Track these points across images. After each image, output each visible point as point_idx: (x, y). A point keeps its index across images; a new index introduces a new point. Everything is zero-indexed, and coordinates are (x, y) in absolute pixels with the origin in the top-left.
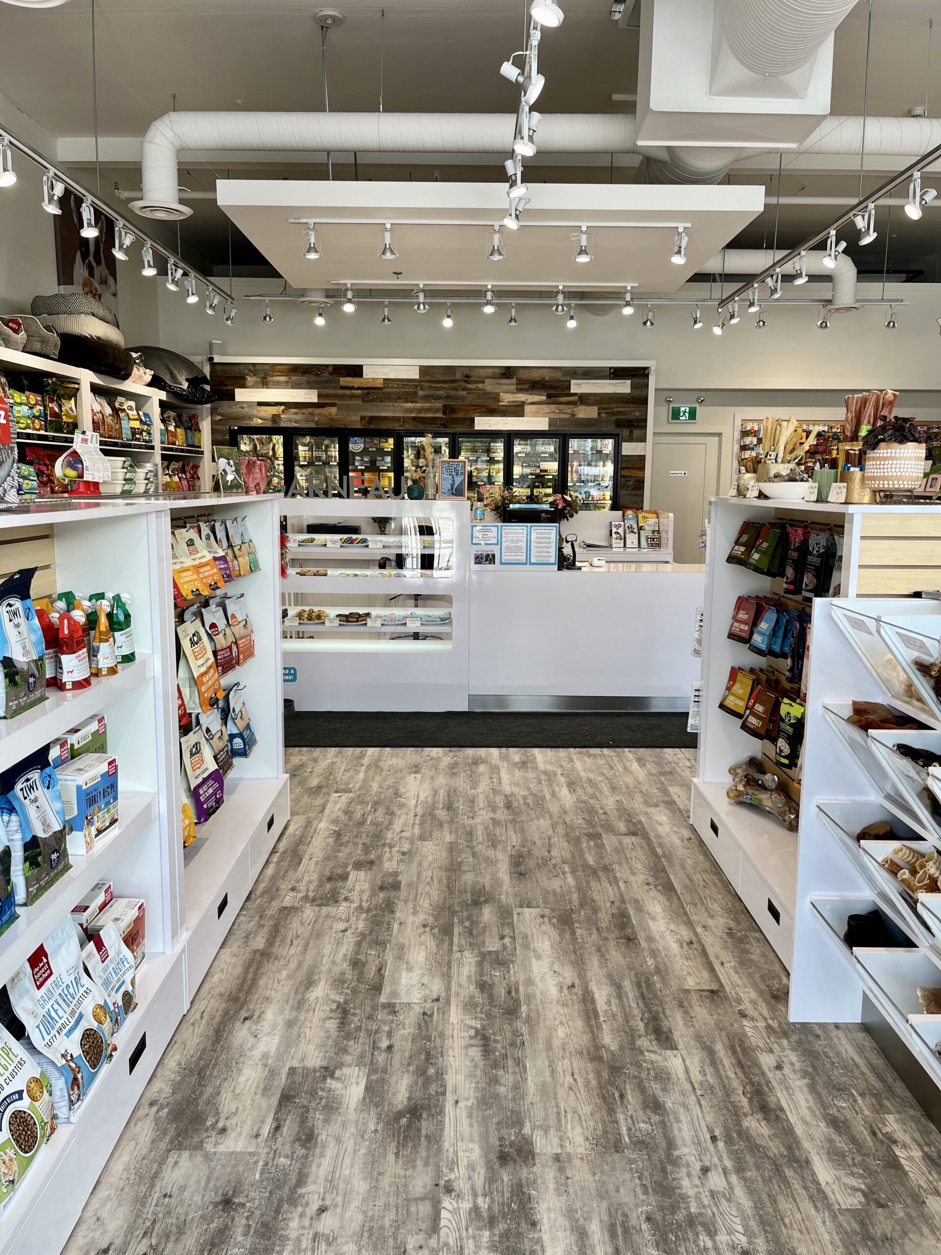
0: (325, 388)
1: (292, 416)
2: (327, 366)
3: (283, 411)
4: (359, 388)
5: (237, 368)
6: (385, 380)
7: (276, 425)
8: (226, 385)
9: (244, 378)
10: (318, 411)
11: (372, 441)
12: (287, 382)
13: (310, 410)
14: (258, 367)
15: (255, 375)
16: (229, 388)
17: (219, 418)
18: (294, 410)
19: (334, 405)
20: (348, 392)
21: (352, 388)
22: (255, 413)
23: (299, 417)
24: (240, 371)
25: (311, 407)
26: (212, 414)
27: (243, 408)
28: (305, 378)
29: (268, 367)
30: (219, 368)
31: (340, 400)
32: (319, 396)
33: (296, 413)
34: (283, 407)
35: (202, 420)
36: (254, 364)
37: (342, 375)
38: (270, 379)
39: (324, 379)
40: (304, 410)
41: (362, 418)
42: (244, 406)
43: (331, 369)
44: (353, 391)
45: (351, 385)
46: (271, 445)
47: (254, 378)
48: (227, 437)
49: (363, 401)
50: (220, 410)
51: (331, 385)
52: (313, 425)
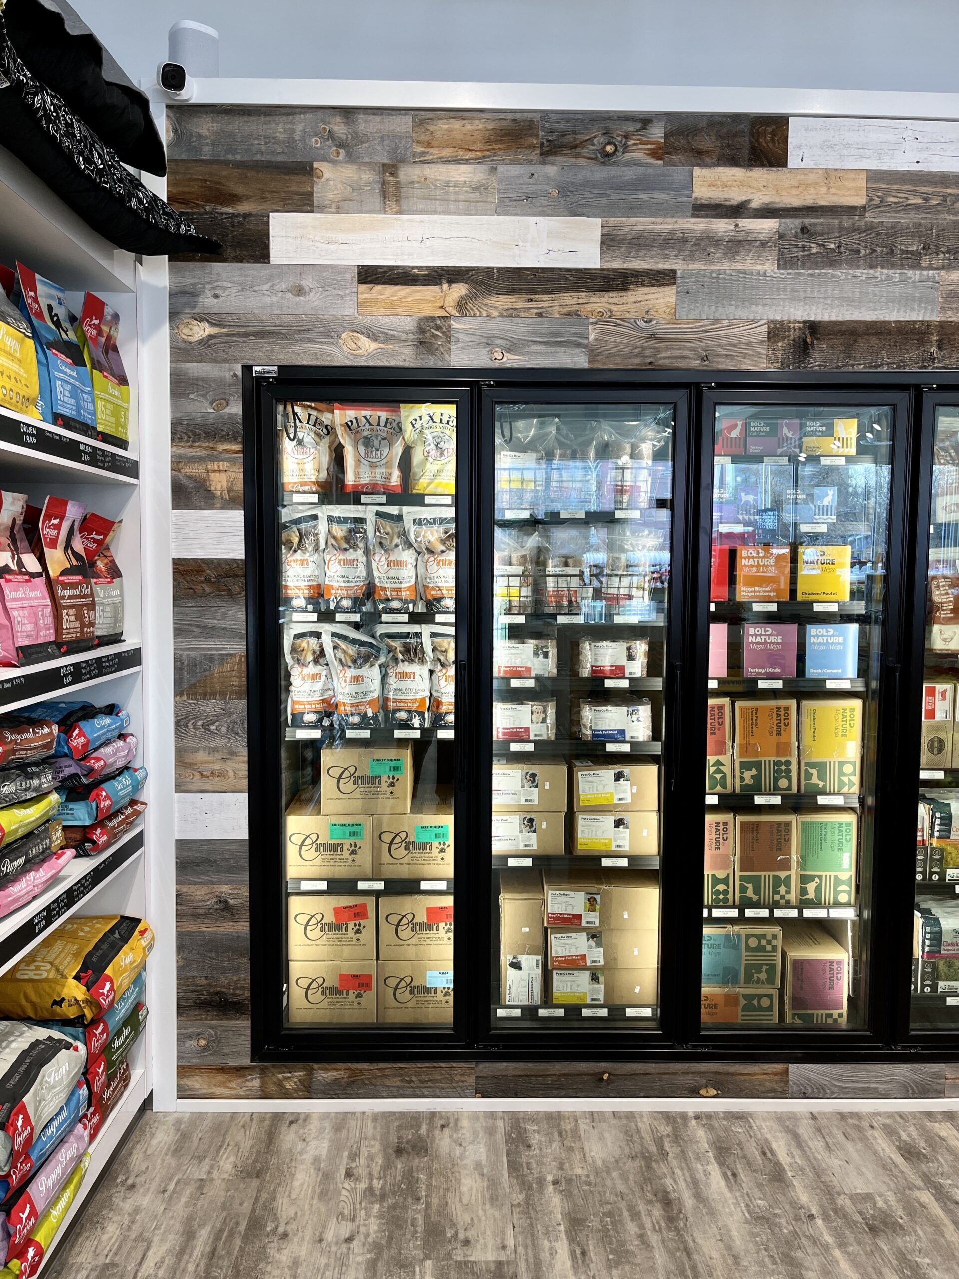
0: (632, 210)
1: (499, 326)
2: (645, 121)
3: (461, 305)
4: (767, 212)
5: (279, 129)
6: (874, 176)
7: (431, 362)
8: (233, 199)
9: (305, 170)
10: (600, 303)
11: (774, 430)
12: (477, 188)
13: (569, 299)
14: (365, 125)
15: (351, 158)
16: (244, 208)
17: (200, 331)
18: (504, 302)
19: (665, 278)
20: (722, 226)
21: (737, 211)
22: (349, 310)
23: (519, 328)
24: (290, 142)
25: (576, 288)
26: (174, 315)
27: (299, 291)
28: (552, 170)
29: (404, 125)
30: (205, 127)
31: (691, 258)
32: (609, 242)
33: (512, 314)
34: (460, 290)
35: (136, 334)
36: (347, 113)
37: (700, 157)
38: (408, 173)
39: (629, 173)
40: (544, 301)
41: (776, 331)
42: (307, 282)
43: (657, 133)
44: (746, 224)
45: (735, 196)
46: (398, 449)
47: (349, 172)
48: (236, 408)
49: (785, 262)
50: (207, 301)
51: (657, 197)
52: (579, 360)
